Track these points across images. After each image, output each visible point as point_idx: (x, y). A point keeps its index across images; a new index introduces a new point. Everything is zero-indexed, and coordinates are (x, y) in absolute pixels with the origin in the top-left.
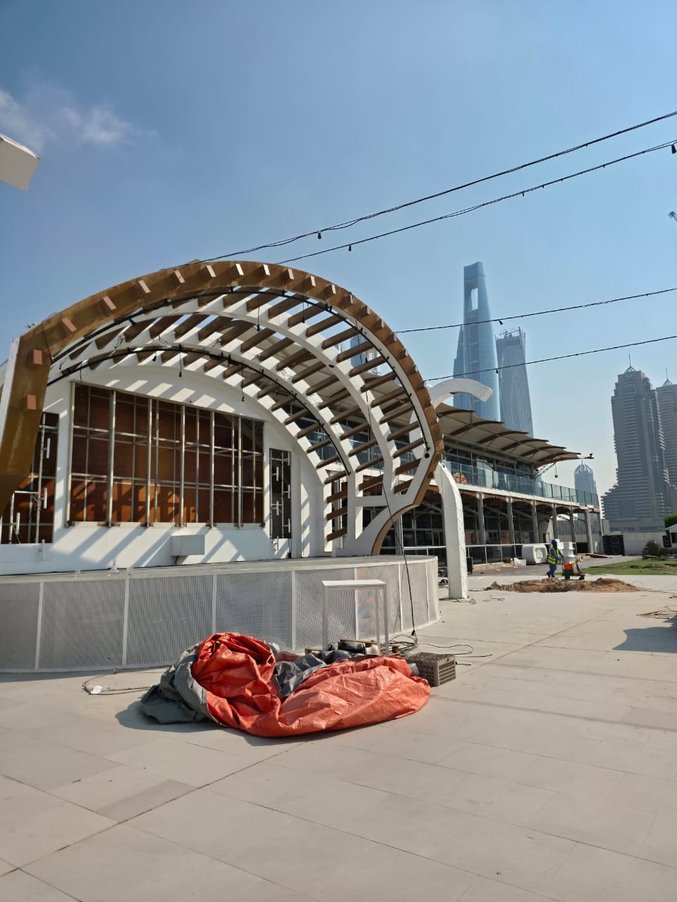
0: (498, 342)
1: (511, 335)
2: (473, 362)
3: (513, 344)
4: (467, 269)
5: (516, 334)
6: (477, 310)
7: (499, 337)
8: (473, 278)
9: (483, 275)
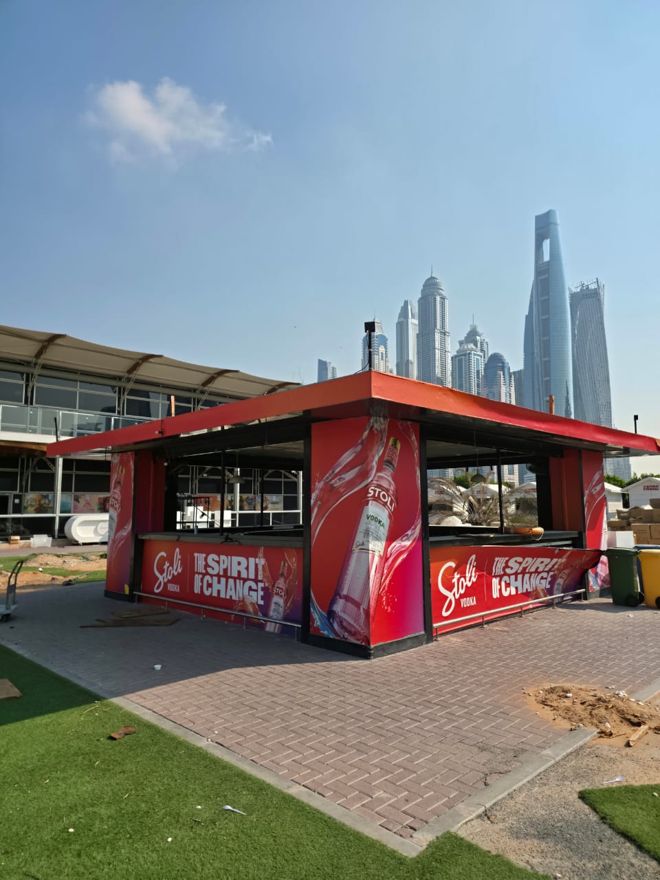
0: (573, 296)
1: (588, 288)
2: (544, 317)
3: (589, 299)
4: (538, 218)
5: (592, 287)
6: (548, 262)
7: (574, 290)
8: (544, 227)
9: (556, 224)
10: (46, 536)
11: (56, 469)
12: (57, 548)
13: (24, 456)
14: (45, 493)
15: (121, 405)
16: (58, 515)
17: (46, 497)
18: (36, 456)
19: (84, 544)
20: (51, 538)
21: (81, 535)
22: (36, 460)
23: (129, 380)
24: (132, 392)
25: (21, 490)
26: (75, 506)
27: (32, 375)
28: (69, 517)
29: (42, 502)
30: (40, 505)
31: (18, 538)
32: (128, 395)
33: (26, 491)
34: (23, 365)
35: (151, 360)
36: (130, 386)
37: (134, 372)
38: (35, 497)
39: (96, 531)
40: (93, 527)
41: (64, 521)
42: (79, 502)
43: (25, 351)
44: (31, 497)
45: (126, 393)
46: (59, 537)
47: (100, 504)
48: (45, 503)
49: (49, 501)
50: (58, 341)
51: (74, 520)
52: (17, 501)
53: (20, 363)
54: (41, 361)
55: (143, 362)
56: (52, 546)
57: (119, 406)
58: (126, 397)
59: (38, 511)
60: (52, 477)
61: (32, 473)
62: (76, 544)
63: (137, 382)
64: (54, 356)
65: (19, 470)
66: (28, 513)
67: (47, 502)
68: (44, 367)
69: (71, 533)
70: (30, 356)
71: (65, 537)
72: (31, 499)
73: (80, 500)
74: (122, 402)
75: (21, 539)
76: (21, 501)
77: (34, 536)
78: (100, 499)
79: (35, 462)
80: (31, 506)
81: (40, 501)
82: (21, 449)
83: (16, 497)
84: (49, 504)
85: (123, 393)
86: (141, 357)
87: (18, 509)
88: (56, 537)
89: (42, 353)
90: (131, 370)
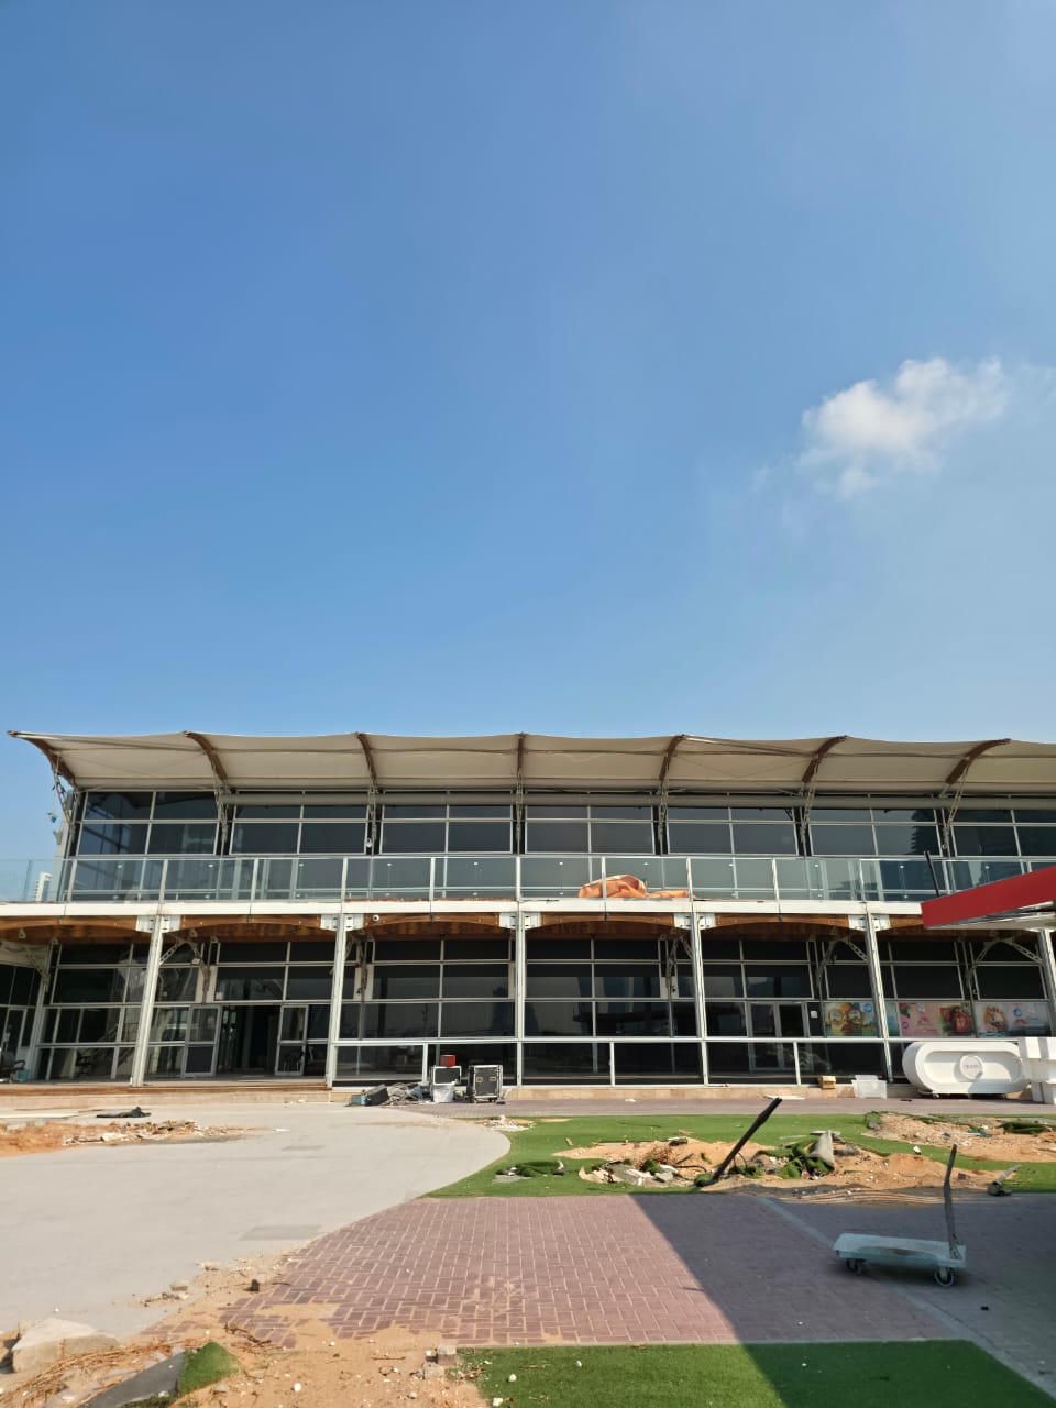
10: (875, 1077)
11: (870, 959)
12: (898, 1101)
13: (812, 939)
14: (853, 1000)
15: (947, 840)
16: (886, 1039)
17: (855, 1007)
18: (831, 938)
19: (943, 1096)
20: (884, 1083)
21: (934, 1079)
22: (832, 944)
23: (952, 794)
24: (962, 814)
25: (817, 996)
26: (904, 1023)
27: (803, 809)
28: (907, 1044)
29: (852, 1016)
30: (850, 1022)
31: (832, 1078)
32: (955, 820)
33: (825, 997)
34: (788, 795)
35: (986, 753)
36: (957, 804)
37: (960, 780)
38: (839, 1007)
39: (957, 1072)
40: (953, 1064)
41: (898, 1050)
42: (909, 1016)
43: (787, 773)
44: (833, 1006)
45: (950, 819)
46: (897, 1081)
47: (945, 1020)
48: (856, 1018)
49: (861, 1013)
50: (834, 749)
51: (917, 1049)
52: (814, 1014)
53: (782, 794)
54: (813, 786)
55: (972, 759)
56: (889, 1096)
57: (943, 842)
58: (952, 824)
59: (849, 1033)
60: (865, 971)
61: (828, 966)
62: (927, 1094)
63: (969, 795)
64: (831, 774)
65: (808, 962)
66: (832, 1035)
67: (858, 1015)
68: (818, 794)
69: (916, 1074)
70: (796, 781)
71: (905, 1081)
72: (835, 1010)
73: (910, 1012)
74: (946, 834)
75: (838, 1081)
76: (819, 1014)
77: (857, 1076)
78: (942, 1009)
79: (831, 948)
80: (838, 1023)
81: (847, 1013)
82: (808, 926)
83: (812, 1006)
84: (861, 1019)
85: (947, 819)
86: (968, 750)
87: (817, 1028)
88: (891, 1080)
89: (812, 773)
90: (953, 777)
